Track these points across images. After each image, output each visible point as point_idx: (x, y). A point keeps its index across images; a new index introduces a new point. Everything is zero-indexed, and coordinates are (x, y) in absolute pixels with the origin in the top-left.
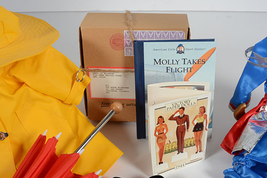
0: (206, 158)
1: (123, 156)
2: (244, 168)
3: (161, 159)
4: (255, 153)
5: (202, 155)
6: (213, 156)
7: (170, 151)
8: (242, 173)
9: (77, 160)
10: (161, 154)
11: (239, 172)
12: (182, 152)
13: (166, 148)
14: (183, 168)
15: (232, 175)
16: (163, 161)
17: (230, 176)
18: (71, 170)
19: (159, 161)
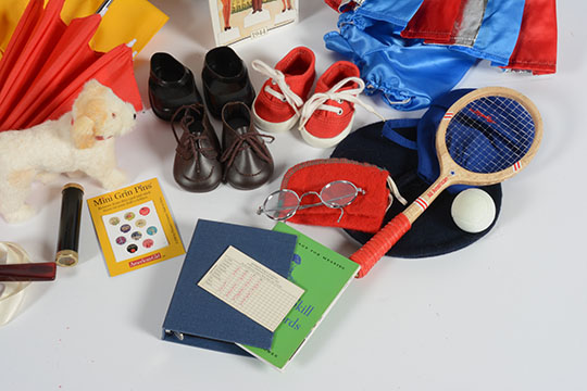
0: (300, 21)
1: (168, 21)
2: (354, 30)
3: (227, 22)
4: (370, 6)
5: (293, 14)
6: (313, 18)
7: (240, 9)
8: (350, 37)
9: (98, 24)
10: (227, 13)
11: (346, 36)
12: (260, 10)
13: (234, 4)
14: (263, 37)
15: (336, 41)
16: (230, 25)
17: (333, 43)
18: (90, 44)
19: (224, 26)
